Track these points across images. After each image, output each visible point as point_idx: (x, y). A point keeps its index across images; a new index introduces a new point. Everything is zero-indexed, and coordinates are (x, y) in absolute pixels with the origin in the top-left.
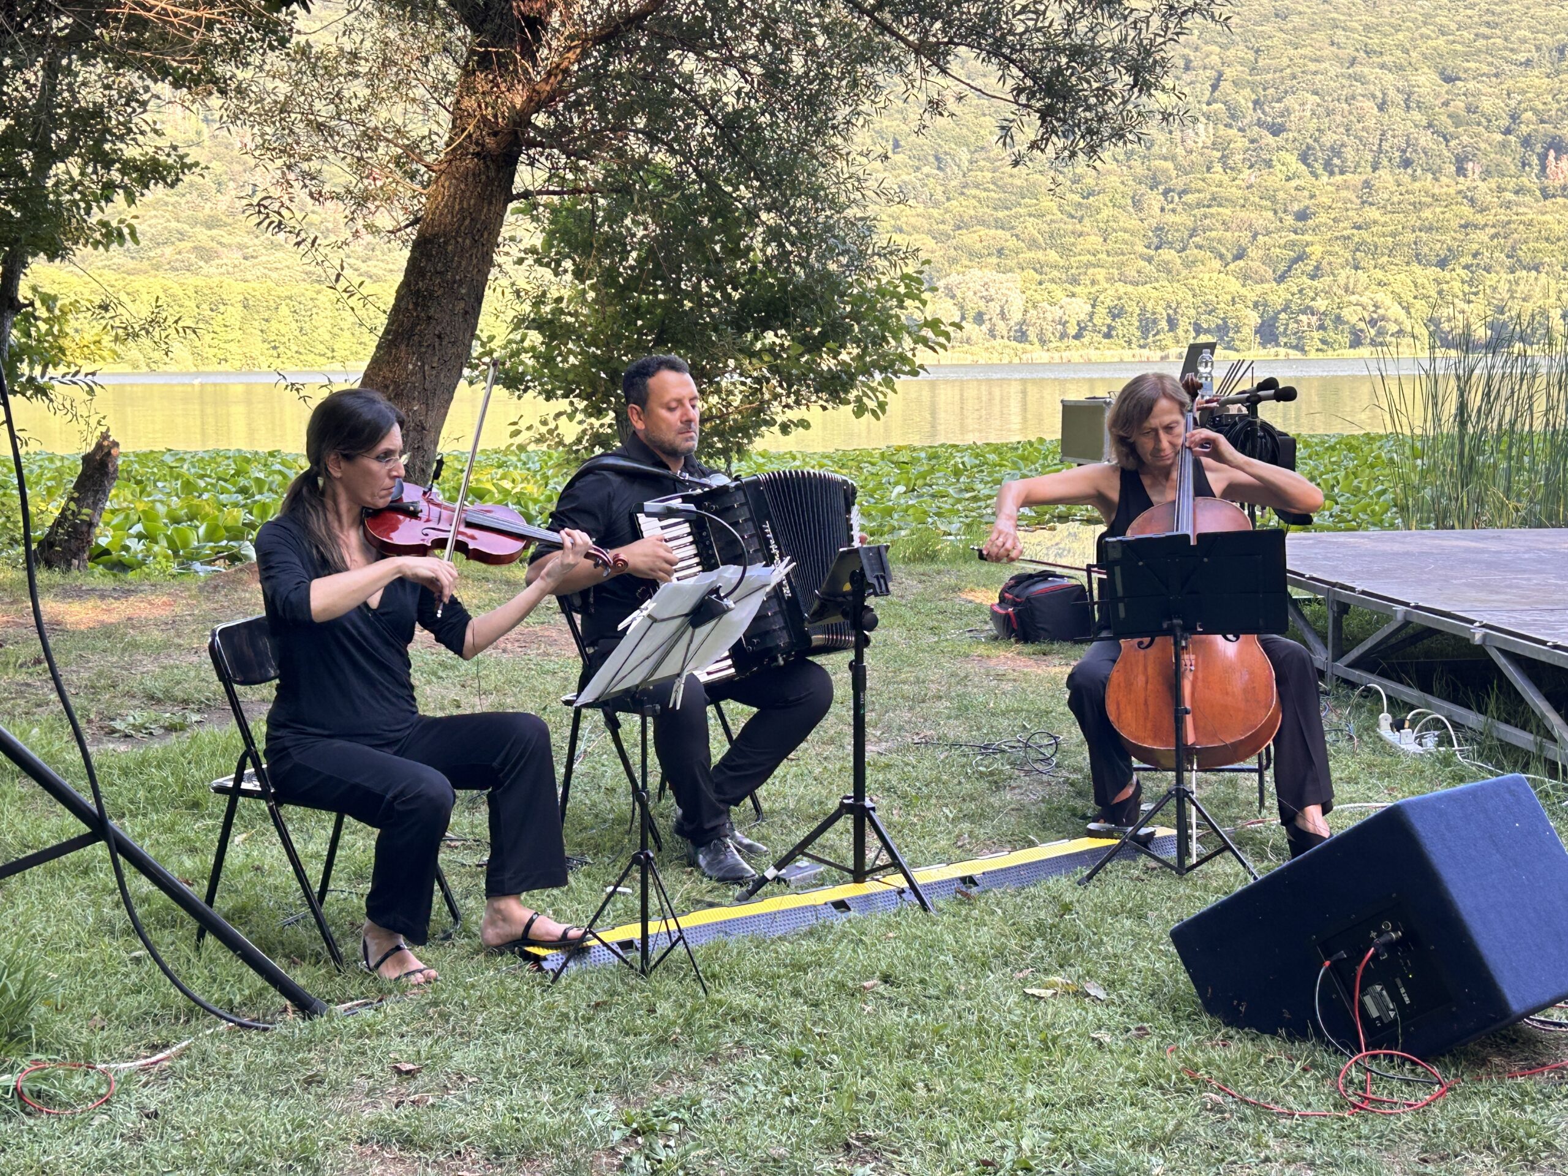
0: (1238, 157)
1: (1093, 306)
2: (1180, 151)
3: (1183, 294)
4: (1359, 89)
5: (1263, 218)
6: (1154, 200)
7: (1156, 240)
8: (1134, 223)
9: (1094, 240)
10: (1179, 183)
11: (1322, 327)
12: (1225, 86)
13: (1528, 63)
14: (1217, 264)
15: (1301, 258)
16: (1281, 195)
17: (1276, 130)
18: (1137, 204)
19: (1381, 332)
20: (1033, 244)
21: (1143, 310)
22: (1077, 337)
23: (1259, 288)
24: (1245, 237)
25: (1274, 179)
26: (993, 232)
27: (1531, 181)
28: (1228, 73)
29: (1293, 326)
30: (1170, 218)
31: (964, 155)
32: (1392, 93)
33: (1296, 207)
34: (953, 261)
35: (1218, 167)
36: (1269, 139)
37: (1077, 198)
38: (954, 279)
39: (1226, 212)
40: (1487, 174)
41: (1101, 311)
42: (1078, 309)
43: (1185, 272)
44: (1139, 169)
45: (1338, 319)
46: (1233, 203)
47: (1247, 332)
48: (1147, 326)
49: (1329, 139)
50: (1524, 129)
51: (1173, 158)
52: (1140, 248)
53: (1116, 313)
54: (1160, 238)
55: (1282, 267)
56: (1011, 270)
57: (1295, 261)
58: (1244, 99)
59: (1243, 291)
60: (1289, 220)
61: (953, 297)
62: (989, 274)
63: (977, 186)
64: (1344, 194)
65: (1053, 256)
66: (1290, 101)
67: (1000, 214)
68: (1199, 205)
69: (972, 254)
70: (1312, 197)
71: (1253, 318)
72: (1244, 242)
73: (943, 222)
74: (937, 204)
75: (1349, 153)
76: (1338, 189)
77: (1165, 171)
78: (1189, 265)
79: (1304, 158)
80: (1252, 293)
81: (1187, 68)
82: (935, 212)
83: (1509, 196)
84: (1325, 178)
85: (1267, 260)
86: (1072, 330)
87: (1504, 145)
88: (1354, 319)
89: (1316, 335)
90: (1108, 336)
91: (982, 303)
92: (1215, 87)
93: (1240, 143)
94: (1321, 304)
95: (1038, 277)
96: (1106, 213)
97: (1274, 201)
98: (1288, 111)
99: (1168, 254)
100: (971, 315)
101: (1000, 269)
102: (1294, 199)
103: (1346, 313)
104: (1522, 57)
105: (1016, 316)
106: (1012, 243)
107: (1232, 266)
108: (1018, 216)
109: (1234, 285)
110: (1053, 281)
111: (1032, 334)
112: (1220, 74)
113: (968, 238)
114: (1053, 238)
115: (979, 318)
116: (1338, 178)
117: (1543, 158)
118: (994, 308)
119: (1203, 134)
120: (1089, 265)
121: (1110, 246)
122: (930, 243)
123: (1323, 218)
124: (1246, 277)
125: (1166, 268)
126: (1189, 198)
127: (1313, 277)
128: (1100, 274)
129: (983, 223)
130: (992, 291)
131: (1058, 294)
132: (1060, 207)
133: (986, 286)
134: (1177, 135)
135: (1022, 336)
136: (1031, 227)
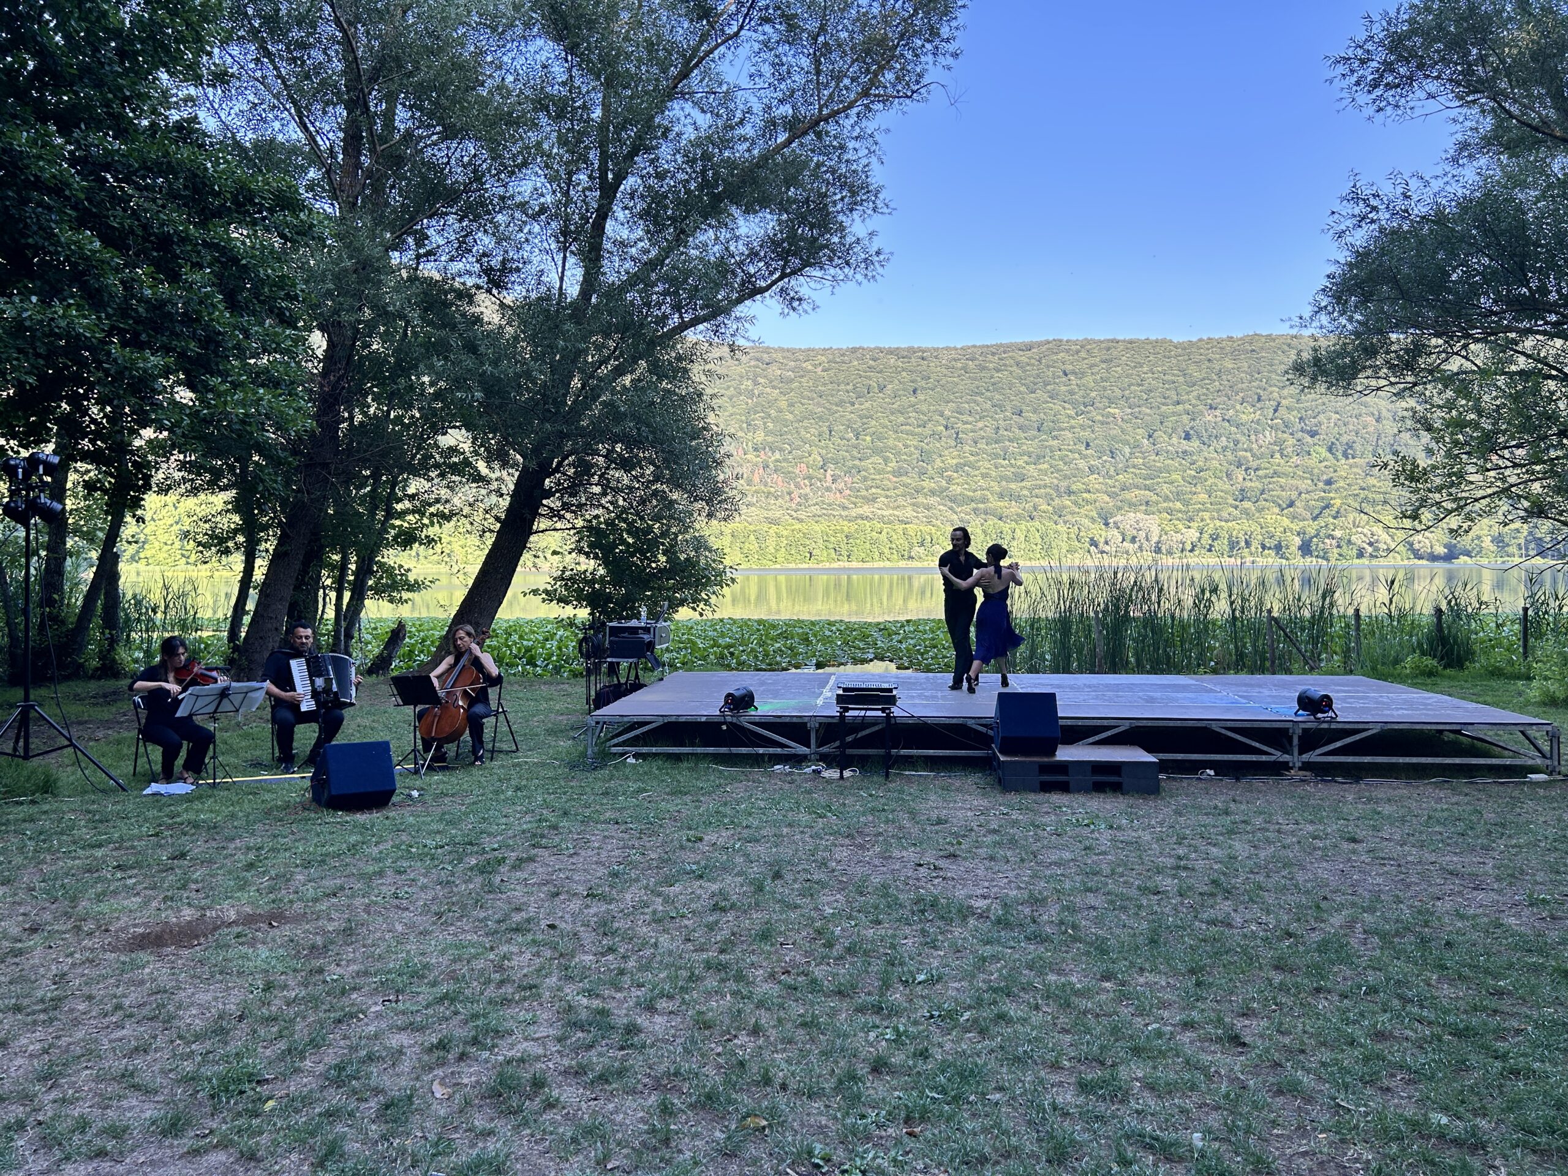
0: (1290, 450)
1: (1201, 534)
2: (1254, 446)
3: (1255, 527)
4: (1364, 410)
5: (1305, 484)
6: (1240, 474)
7: (1240, 497)
8: (1227, 487)
9: (1203, 497)
10: (1254, 465)
11: (1339, 546)
12: (1282, 411)
14: (1277, 510)
15: (1327, 507)
16: (1316, 471)
17: (1313, 434)
18: (1229, 476)
19: (1377, 549)
20: (1167, 499)
21: (1231, 536)
22: (1191, 551)
23: (1301, 524)
24: (1294, 495)
26: (1142, 492)
28: (1284, 402)
29: (1321, 545)
30: (1248, 484)
31: (1127, 450)
32: (1384, 413)
33: (1325, 477)
34: (1120, 508)
35: (1278, 455)
36: (1309, 439)
37: (1193, 473)
38: (1119, 518)
39: (1282, 481)
41: (1206, 536)
42: (1192, 535)
43: (1257, 515)
44: (1231, 458)
45: (1349, 541)
46: (1286, 475)
47: (1294, 549)
48: (1233, 545)
49: (1345, 439)
51: (1251, 450)
52: (1231, 501)
53: (1215, 538)
54: (1243, 495)
55: (1316, 512)
56: (1153, 514)
57: (1324, 508)
58: (1293, 417)
59: (1291, 526)
60: (1321, 485)
61: (1118, 528)
62: (1139, 515)
63: (1134, 467)
64: (1354, 470)
65: (1178, 505)
66: (1321, 417)
67: (1147, 482)
69: (1131, 505)
70: (1335, 471)
71: (1297, 541)
72: (1293, 497)
73: (1114, 487)
74: (1111, 477)
75: (1358, 447)
76: (1351, 467)
77: (1245, 458)
78: (1260, 510)
79: (1330, 450)
81: (1259, 400)
82: (1110, 482)
84: (1343, 461)
85: (1307, 508)
86: (1188, 547)
88: (1359, 542)
89: (1336, 551)
90: (1210, 550)
91: (1135, 532)
92: (1276, 411)
93: (1291, 441)
94: (1338, 533)
95: (1169, 517)
96: (1211, 481)
97: (1312, 474)
98: (1320, 423)
99: (1247, 504)
100: (1128, 538)
101: (1146, 513)
102: (1323, 473)
103: (1353, 538)
105: (1155, 539)
106: (1155, 498)
107: (1285, 511)
108: (1158, 483)
109: (1286, 522)
110: (1178, 519)
111: (1164, 549)
112: (1279, 404)
113: (1129, 495)
114: (1178, 496)
115: (1133, 540)
116: (1351, 461)
118: (1142, 534)
119: (1269, 437)
120: (1199, 510)
121: (1213, 499)
122: (1107, 498)
123: (1341, 484)
126: (1260, 473)
127: (1335, 518)
128: (1206, 515)
129: (1137, 487)
130: (1141, 525)
131: (1181, 526)
132: (1183, 478)
133: (1137, 522)
134: (1253, 437)
135: (1158, 550)
136: (1166, 489)
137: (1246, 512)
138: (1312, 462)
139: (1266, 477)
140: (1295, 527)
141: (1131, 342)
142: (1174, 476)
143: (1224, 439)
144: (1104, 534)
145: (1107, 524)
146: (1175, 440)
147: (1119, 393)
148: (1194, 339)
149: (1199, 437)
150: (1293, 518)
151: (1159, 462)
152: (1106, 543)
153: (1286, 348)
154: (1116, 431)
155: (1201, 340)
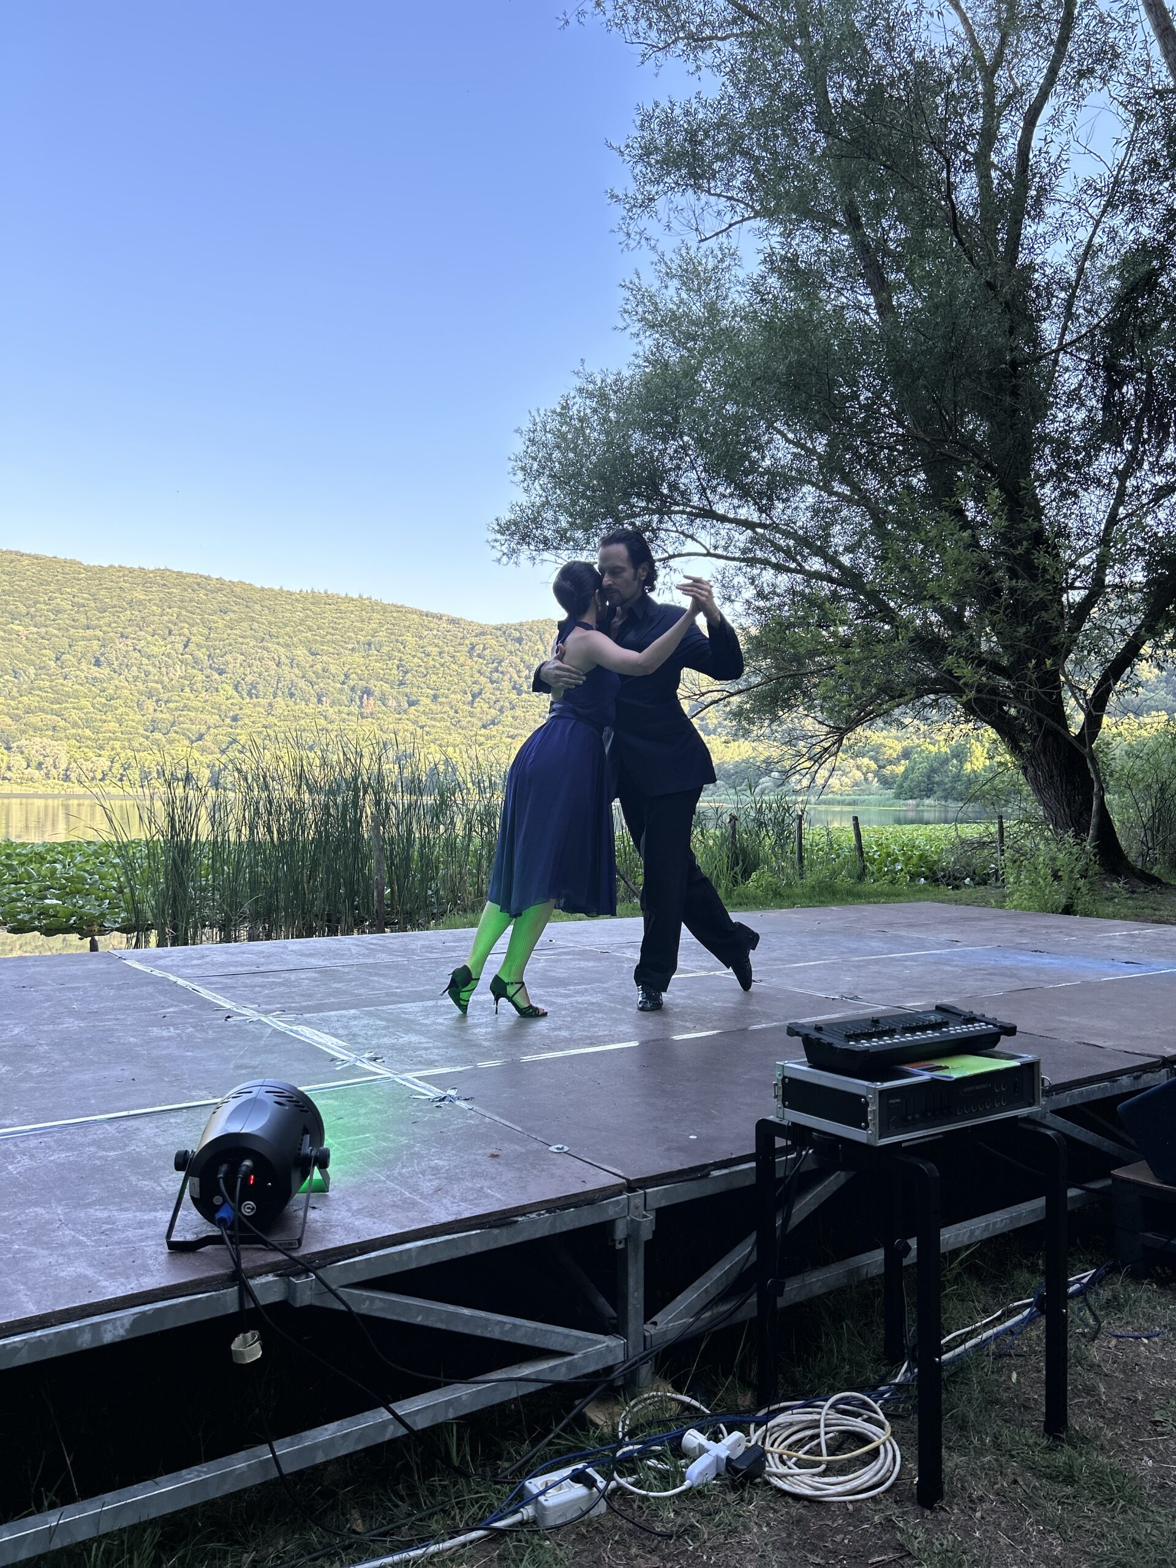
0: (199, 685)
1: (112, 762)
2: (165, 678)
3: (167, 758)
4: (266, 654)
5: (214, 719)
6: (150, 705)
7: (151, 728)
8: (138, 717)
9: (113, 725)
10: (165, 696)
12: (192, 646)
13: (353, 649)
14: (187, 742)
15: (235, 741)
16: (223, 707)
17: (221, 672)
18: (140, 706)
20: (75, 725)
21: (143, 766)
22: (102, 780)
23: (210, 757)
24: (203, 729)
25: (220, 698)
26: (49, 717)
27: (354, 709)
28: (193, 638)
30: (159, 715)
31: (32, 671)
32: (283, 659)
33: (231, 714)
34: (24, 732)
35: (187, 689)
36: (216, 676)
37: (103, 700)
38: (23, 742)
39: (192, 714)
40: (332, 705)
41: (117, 765)
42: (103, 763)
43: (168, 746)
44: (141, 687)
46: (196, 709)
48: (145, 775)
49: (249, 679)
50: (352, 683)
51: (162, 683)
52: (141, 731)
53: (126, 767)
54: (153, 726)
55: (224, 746)
56: (61, 740)
58: (202, 654)
59: (201, 758)
60: (228, 721)
61: (22, 753)
62: (47, 741)
63: (40, 689)
64: (258, 709)
65: (88, 732)
66: (228, 657)
67: (55, 707)
68: (176, 709)
69: (36, 729)
70: (241, 709)
71: (207, 773)
72: (203, 731)
73: (17, 709)
74: (13, 698)
75: (260, 687)
76: (255, 706)
77: (156, 689)
78: (171, 742)
79: (236, 688)
80: (206, 759)
81: (170, 634)
82: (12, 703)
83: (344, 716)
84: (248, 700)
85: (215, 742)
86: (99, 776)
87: (342, 690)
90: (121, 780)
91: (41, 758)
92: (186, 646)
93: (200, 677)
95: (78, 744)
96: (121, 710)
97: (220, 710)
98: (227, 663)
99: (157, 735)
100: (34, 764)
101: (53, 738)
102: (230, 710)
104: (350, 646)
105: (64, 766)
106: (62, 723)
107: (195, 744)
108: (66, 708)
109: (196, 754)
110: (87, 747)
111: (73, 777)
112: (189, 640)
113: (33, 719)
114: (88, 723)
115: (40, 766)
116: (255, 700)
117: (361, 698)
118: (49, 761)
119: (179, 671)
120: (110, 739)
121: (123, 729)
122: (9, 721)
123: (246, 721)
124: (203, 751)
125: (156, 742)
126: (171, 705)
127: (241, 753)
128: (117, 744)
129: (43, 711)
130: (48, 751)
131: (91, 754)
132: (93, 706)
133: (44, 748)
134: (164, 670)
135: (67, 778)
136: (75, 715)
141: (36, 557)
142: (84, 702)
143: (135, 668)
144: (5, 758)
145: (8, 748)
146: (84, 666)
147: (24, 610)
148: (106, 565)
149: (110, 664)
151: (69, 686)
152: (9, 769)
153: (196, 587)
154: (19, 650)
155: (111, 567)
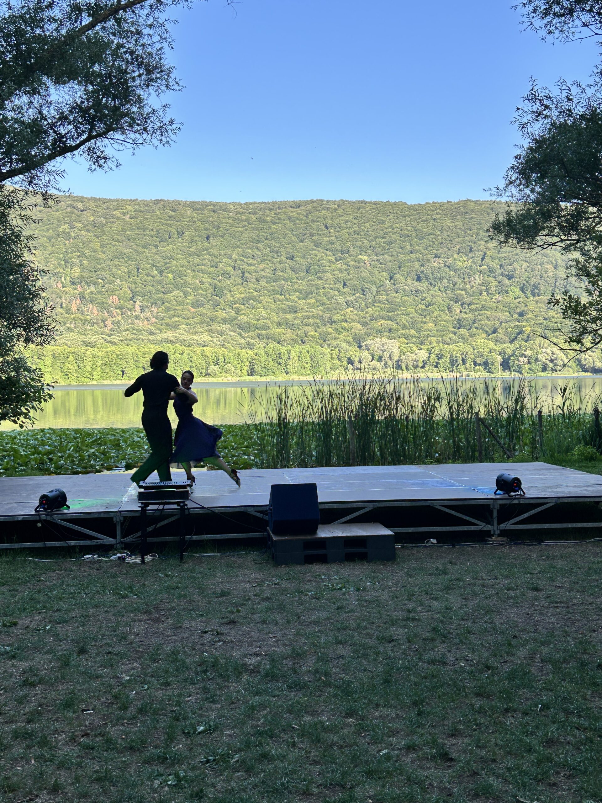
0: (493, 289)
1: (430, 354)
2: (468, 286)
3: (469, 349)
4: (546, 260)
5: (504, 316)
6: (457, 308)
7: (458, 325)
8: (448, 318)
9: (431, 325)
10: (467, 300)
11: (529, 363)
12: (487, 259)
14: (484, 335)
15: (520, 333)
16: (512, 305)
17: (510, 277)
18: (449, 309)
19: (556, 365)
20: (404, 327)
21: (451, 356)
22: (423, 367)
23: (503, 346)
24: (497, 323)
26: (386, 322)
28: (489, 253)
29: (516, 362)
30: (464, 316)
31: (374, 288)
32: (560, 261)
33: (519, 310)
34: (369, 334)
35: (484, 294)
36: (507, 281)
37: (423, 307)
38: (369, 342)
39: (488, 313)
41: (433, 356)
42: (423, 355)
43: (470, 339)
44: (451, 295)
45: (537, 360)
46: (491, 309)
47: (497, 365)
48: (453, 362)
49: (533, 281)
51: (465, 290)
52: (451, 329)
53: (440, 357)
54: (460, 324)
55: (513, 337)
56: (394, 339)
57: (519, 334)
58: (495, 264)
59: (495, 347)
60: (516, 316)
61: (368, 350)
62: (384, 340)
63: (380, 302)
64: (540, 305)
65: (413, 332)
66: (515, 265)
67: (389, 314)
69: (378, 332)
70: (526, 306)
71: (499, 359)
72: (496, 326)
73: (365, 317)
74: (362, 310)
75: (541, 287)
76: (537, 302)
77: (461, 295)
78: (472, 336)
79: (522, 290)
81: (471, 251)
82: (362, 313)
84: (531, 298)
85: (507, 334)
86: (421, 364)
88: (544, 359)
89: (527, 366)
90: (436, 367)
91: (381, 353)
92: (483, 259)
93: (494, 283)
94: (528, 353)
95: (406, 341)
96: (436, 313)
97: (509, 307)
98: (514, 270)
99: (463, 331)
100: (376, 358)
101: (390, 338)
102: (517, 307)
103: (540, 357)
105: (396, 358)
106: (395, 326)
107: (491, 337)
108: (398, 315)
109: (491, 344)
110: (413, 343)
111: (403, 366)
112: (485, 254)
113: (377, 325)
114: (413, 325)
115: (380, 359)
116: (537, 298)
118: (387, 355)
119: (478, 279)
120: (428, 336)
121: (438, 327)
122: (360, 327)
123: (530, 315)
126: (472, 307)
127: (526, 341)
128: (433, 340)
129: (382, 318)
130: (386, 347)
131: (415, 348)
132: (416, 311)
133: (383, 345)
134: (467, 279)
135: (399, 367)
136: (403, 320)
137: (462, 337)
138: (509, 299)
139: (477, 310)
140: (498, 348)
141: (375, 203)
142: (410, 309)
143: (445, 281)
144: (358, 354)
145: (360, 347)
146: (409, 281)
147: (367, 244)
148: (423, 203)
149: (428, 279)
150: (497, 341)
151: (398, 298)
152: (360, 362)
153: (489, 211)
154: (366, 274)
155: (427, 203)
